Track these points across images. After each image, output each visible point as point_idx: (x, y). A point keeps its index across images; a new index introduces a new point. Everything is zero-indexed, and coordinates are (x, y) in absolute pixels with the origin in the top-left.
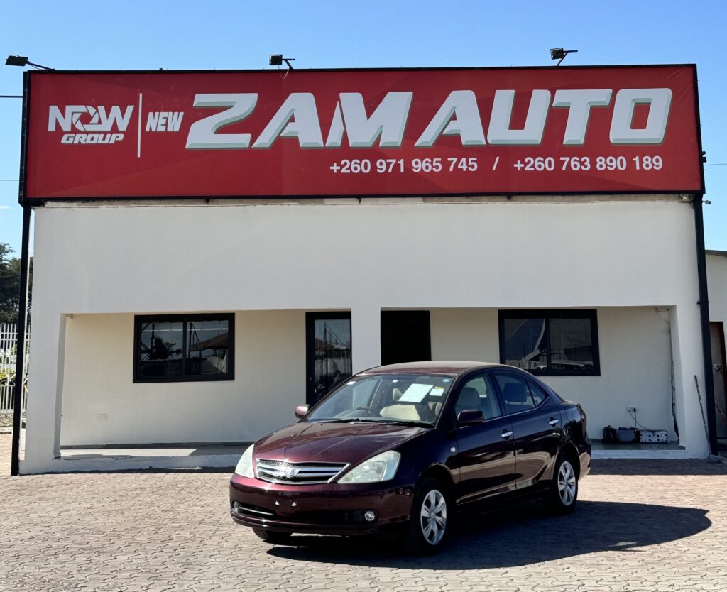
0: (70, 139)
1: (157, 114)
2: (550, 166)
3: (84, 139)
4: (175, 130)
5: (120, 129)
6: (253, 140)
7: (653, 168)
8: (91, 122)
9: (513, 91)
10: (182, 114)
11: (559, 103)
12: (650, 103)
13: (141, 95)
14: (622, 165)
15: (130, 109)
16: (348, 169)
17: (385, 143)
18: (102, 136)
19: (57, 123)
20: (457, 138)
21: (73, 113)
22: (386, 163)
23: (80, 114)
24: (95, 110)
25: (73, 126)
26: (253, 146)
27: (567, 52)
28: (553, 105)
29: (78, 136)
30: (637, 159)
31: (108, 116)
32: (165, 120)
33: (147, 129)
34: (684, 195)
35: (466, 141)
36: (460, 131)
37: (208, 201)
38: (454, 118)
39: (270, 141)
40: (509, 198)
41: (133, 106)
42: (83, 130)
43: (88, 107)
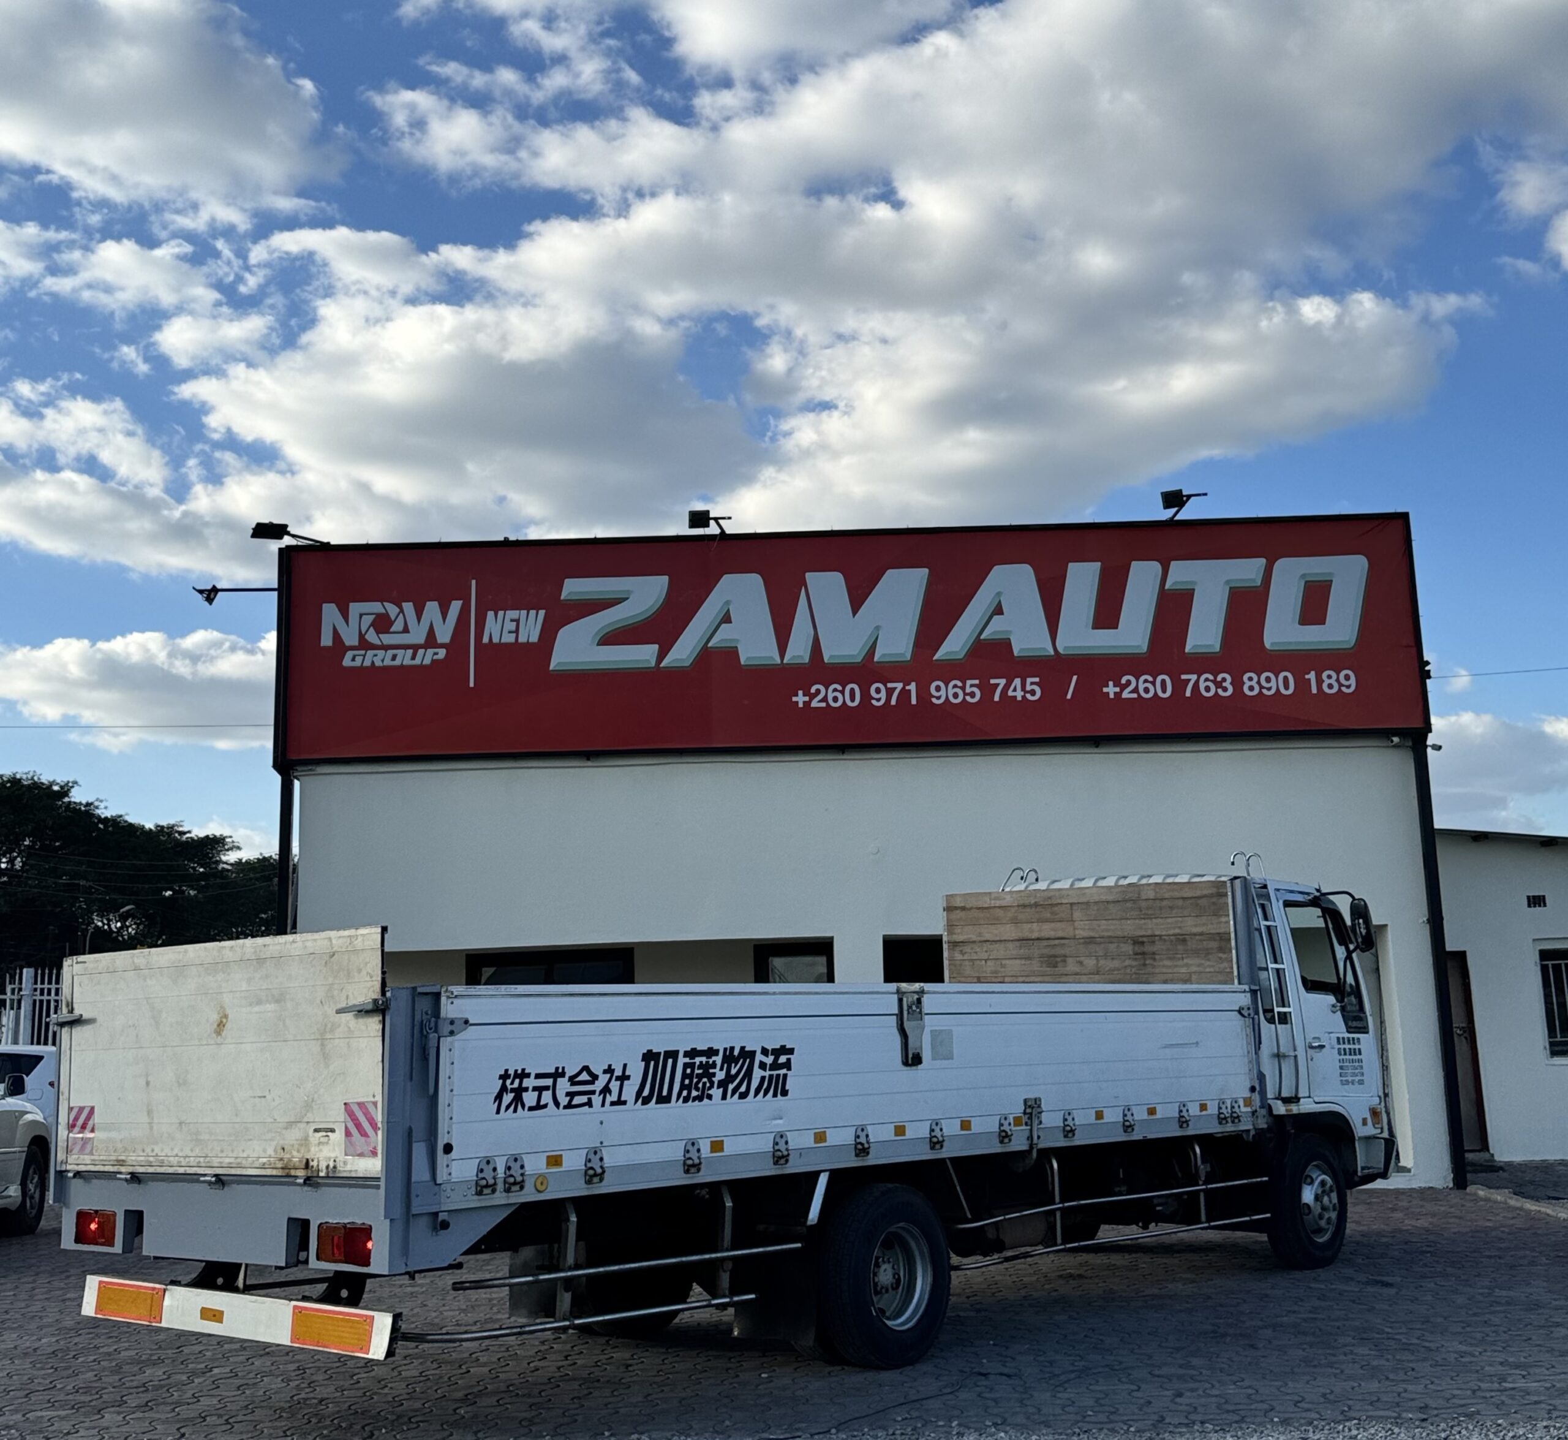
0: (357, 658)
1: (501, 613)
2: (1164, 691)
3: (381, 659)
4: (530, 641)
5: (439, 641)
6: (662, 655)
7: (1340, 689)
8: (391, 630)
9: (1097, 565)
10: (542, 613)
11: (1175, 583)
12: (1331, 581)
13: (474, 582)
14: (1287, 687)
15: (456, 606)
16: (820, 701)
17: (884, 655)
18: (410, 652)
19: (336, 635)
20: (1006, 644)
21: (361, 615)
22: (887, 689)
23: (374, 616)
24: (398, 610)
25: (362, 637)
26: (662, 665)
27: (1189, 497)
28: (1167, 587)
29: (370, 653)
30: (1312, 676)
31: (419, 620)
32: (515, 623)
33: (486, 640)
34: (1395, 735)
35: (1022, 650)
36: (1010, 632)
37: (588, 759)
38: (999, 610)
39: (688, 656)
40: (1097, 747)
41: (460, 602)
42: (377, 642)
43: (385, 603)
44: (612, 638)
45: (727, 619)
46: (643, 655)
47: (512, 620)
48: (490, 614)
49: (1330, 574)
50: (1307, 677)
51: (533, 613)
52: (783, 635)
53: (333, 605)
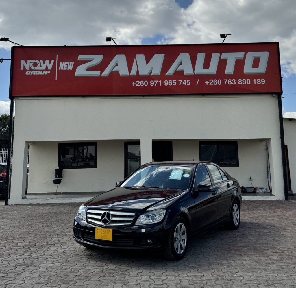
0: (29, 73)
1: (63, 63)
2: (219, 83)
3: (35, 73)
4: (70, 69)
5: (49, 69)
6: (101, 73)
7: (261, 83)
8: (38, 66)
9: (205, 54)
10: (73, 63)
11: (223, 58)
12: (260, 58)
13: (57, 56)
14: (249, 83)
15: (53, 61)
16: (139, 84)
17: (154, 74)
18: (42, 71)
19: (24, 67)
20: (182, 72)
21: (30, 63)
22: (154, 82)
23: (33, 63)
25: (30, 68)
26: (101, 75)
27: (227, 35)
28: (221, 59)
29: (32, 72)
31: (44, 64)
32: (67, 65)
33: (60, 69)
34: (274, 94)
35: (186, 73)
36: (183, 69)
37: (84, 97)
38: (181, 64)
39: (108, 73)
40: (203, 96)
41: (54, 60)
42: (34, 69)
43: (36, 60)
44: (89, 69)
45: (117, 65)
46: (97, 73)
47: (66, 65)
48: (61, 63)
49: (260, 56)
50: (254, 80)
51: (71, 63)
52: (130, 69)
53: (24, 60)
